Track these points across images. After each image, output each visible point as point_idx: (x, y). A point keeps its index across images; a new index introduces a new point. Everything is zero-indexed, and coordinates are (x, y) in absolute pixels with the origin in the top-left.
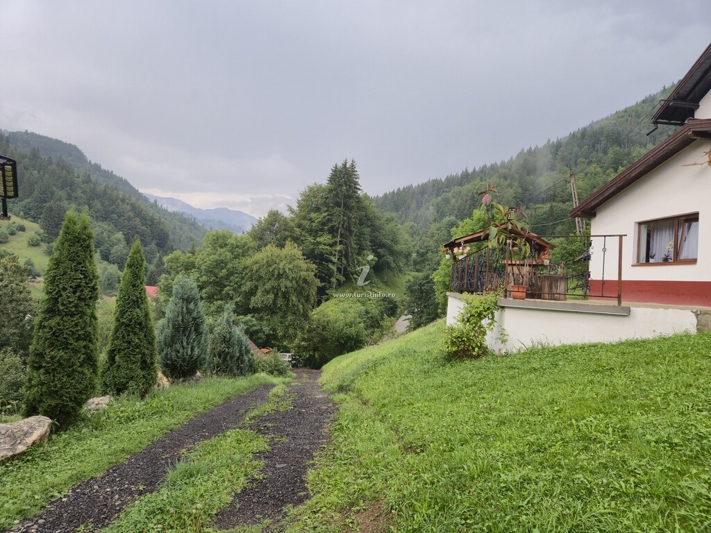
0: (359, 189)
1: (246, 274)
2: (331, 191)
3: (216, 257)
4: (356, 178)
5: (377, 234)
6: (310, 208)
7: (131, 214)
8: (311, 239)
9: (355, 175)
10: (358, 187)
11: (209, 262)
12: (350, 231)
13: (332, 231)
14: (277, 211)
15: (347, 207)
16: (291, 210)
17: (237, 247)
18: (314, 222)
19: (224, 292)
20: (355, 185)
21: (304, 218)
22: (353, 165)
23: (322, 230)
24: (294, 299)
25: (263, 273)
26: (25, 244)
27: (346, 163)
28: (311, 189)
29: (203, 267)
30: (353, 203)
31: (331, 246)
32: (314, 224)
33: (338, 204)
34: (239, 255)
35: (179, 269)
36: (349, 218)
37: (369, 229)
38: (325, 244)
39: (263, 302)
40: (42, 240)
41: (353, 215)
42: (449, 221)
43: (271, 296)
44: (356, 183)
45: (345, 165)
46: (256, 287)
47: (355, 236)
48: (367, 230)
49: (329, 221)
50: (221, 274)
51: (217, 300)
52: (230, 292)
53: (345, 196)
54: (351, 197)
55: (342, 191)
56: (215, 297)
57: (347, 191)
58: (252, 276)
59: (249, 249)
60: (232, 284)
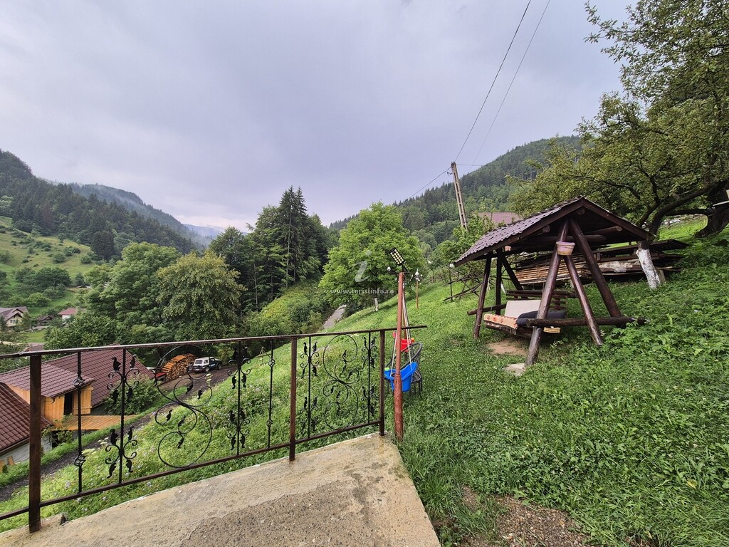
0: (305, 210)
2: (280, 210)
3: (130, 269)
4: (302, 201)
5: (323, 244)
6: (264, 225)
8: (265, 250)
9: (301, 199)
10: (305, 208)
11: (119, 275)
12: (297, 242)
13: (283, 242)
14: (234, 228)
15: (293, 223)
16: (249, 227)
18: (267, 235)
20: (302, 206)
21: (259, 233)
22: (299, 192)
23: (274, 242)
24: (208, 306)
26: (79, 262)
27: (292, 190)
28: (265, 210)
30: (297, 220)
31: (281, 254)
32: (267, 237)
33: (287, 221)
34: (158, 266)
36: (296, 231)
37: (315, 240)
38: (277, 253)
39: (174, 311)
40: (93, 259)
41: (299, 229)
43: (184, 305)
46: (170, 297)
47: (301, 245)
48: (313, 241)
49: (280, 234)
50: (134, 286)
51: (135, 310)
52: (146, 303)
53: (292, 214)
54: (296, 215)
55: (289, 211)
56: (133, 308)
57: (293, 210)
58: (167, 285)
59: (170, 259)
60: (149, 294)
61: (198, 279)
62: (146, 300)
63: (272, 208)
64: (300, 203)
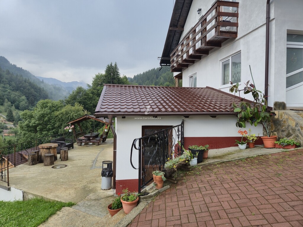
0: (119, 75)
1: (57, 119)
2: (106, 76)
3: (42, 112)
4: (118, 70)
6: (97, 84)
7: (29, 87)
9: (117, 69)
10: (119, 74)
11: (39, 115)
14: (81, 87)
15: (113, 83)
16: (89, 86)
17: (54, 107)
18: (99, 90)
19: (47, 128)
20: (117, 73)
21: (94, 89)
22: (116, 65)
25: (63, 118)
27: (112, 64)
28: (97, 76)
29: (36, 117)
34: (54, 110)
35: (27, 118)
42: (167, 84)
44: (118, 72)
45: (111, 65)
46: (61, 124)
50: (45, 120)
51: (45, 131)
52: (50, 127)
53: (112, 78)
54: (114, 79)
55: (110, 76)
56: (44, 130)
57: (113, 76)
58: (59, 120)
59: (59, 107)
60: (51, 123)
61: (74, 117)
62: (50, 126)
63: (100, 74)
64: (116, 71)
